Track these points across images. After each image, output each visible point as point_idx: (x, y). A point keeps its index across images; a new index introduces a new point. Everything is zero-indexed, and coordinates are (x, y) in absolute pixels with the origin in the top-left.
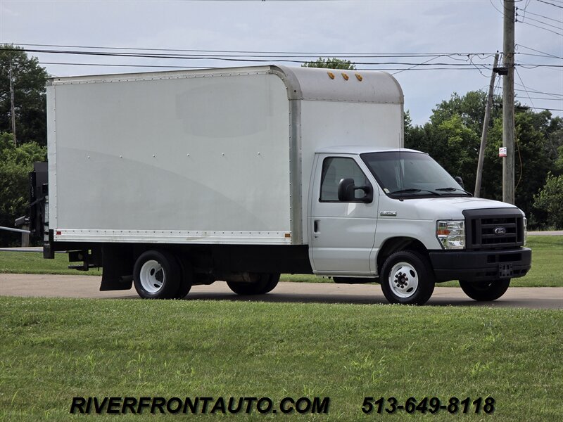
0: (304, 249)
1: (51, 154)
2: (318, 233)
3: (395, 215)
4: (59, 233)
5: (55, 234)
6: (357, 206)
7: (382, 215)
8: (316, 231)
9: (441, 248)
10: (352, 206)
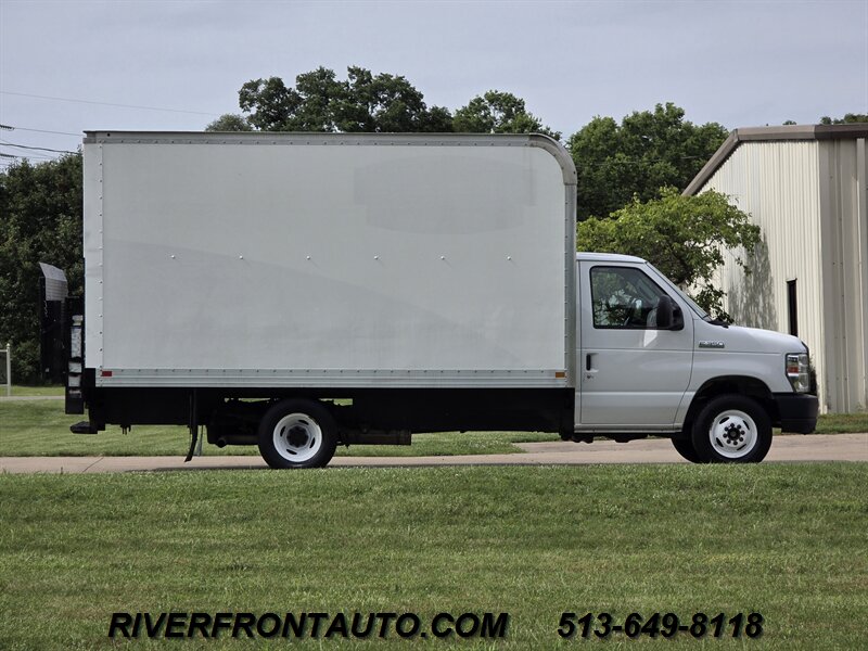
0: (568, 394)
1: (90, 251)
2: (593, 371)
3: (722, 347)
4: (107, 374)
5: (98, 375)
6: (658, 334)
7: (702, 346)
8: (589, 368)
9: (792, 391)
10: (651, 335)
